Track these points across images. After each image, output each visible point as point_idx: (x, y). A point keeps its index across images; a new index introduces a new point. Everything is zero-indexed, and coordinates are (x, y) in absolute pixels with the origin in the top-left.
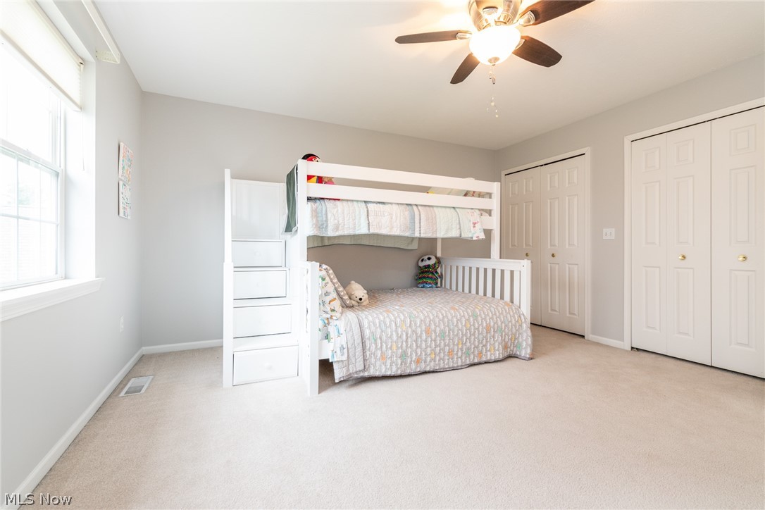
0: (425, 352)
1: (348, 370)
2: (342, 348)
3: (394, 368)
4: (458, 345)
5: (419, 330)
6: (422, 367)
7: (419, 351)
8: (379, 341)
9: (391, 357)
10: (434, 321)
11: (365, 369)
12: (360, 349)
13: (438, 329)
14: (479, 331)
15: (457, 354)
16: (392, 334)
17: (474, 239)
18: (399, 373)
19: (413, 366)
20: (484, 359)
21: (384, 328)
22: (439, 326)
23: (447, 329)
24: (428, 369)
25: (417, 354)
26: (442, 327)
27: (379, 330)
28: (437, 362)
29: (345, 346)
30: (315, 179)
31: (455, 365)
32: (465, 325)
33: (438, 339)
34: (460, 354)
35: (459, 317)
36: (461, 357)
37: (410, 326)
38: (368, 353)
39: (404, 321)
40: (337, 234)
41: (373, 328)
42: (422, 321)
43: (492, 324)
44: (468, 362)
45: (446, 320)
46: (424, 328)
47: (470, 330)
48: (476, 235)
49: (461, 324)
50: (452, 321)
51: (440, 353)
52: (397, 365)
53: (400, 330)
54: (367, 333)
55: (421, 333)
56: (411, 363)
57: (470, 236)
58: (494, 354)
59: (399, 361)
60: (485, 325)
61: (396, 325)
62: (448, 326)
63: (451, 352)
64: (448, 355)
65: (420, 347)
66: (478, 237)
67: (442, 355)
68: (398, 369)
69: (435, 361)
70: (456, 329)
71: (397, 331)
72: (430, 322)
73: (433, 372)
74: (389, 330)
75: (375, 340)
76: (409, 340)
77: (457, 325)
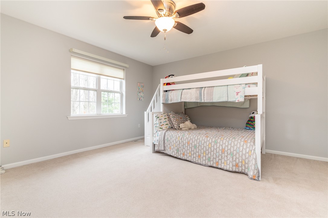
0: (187, 151)
1: (159, 148)
2: (157, 141)
3: (174, 154)
4: (203, 154)
5: (185, 142)
6: (185, 157)
7: (184, 150)
8: (169, 142)
9: (173, 149)
10: (192, 139)
11: (164, 150)
12: (163, 142)
13: (193, 144)
14: (216, 151)
15: (203, 158)
16: (174, 140)
17: (236, 102)
18: (175, 156)
19: (182, 156)
20: (220, 167)
21: (172, 138)
22: (194, 142)
23: (198, 145)
24: (188, 159)
25: (183, 151)
26: (196, 143)
27: (170, 138)
28: (192, 158)
29: (158, 140)
30: (166, 84)
31: (202, 163)
32: (208, 145)
33: (193, 148)
34: (204, 158)
35: (206, 141)
36: (205, 160)
37: (181, 139)
38: (165, 145)
39: (180, 137)
40: (171, 102)
41: (168, 137)
42: (186, 138)
43: (226, 149)
44: (209, 164)
45: (198, 140)
46: (187, 141)
47: (211, 148)
48: (238, 99)
49: (206, 144)
50: (201, 141)
51: (193, 154)
52: (175, 153)
53: (177, 140)
54: (166, 138)
55: (185, 143)
56: (181, 154)
57: (235, 100)
58: (226, 166)
59: (176, 152)
60: (221, 148)
61: (176, 137)
62: (199, 143)
63: (199, 156)
64: (198, 157)
65: (185, 149)
66: (238, 100)
67: (195, 156)
68: (175, 154)
69: (191, 157)
70: (203, 146)
71: (176, 140)
72: (190, 139)
73: (190, 161)
74: (173, 139)
75: (168, 141)
76: (180, 144)
77: (203, 144)
